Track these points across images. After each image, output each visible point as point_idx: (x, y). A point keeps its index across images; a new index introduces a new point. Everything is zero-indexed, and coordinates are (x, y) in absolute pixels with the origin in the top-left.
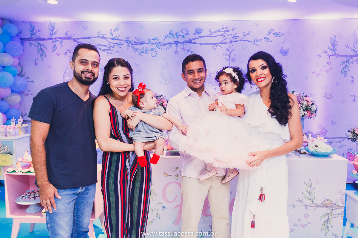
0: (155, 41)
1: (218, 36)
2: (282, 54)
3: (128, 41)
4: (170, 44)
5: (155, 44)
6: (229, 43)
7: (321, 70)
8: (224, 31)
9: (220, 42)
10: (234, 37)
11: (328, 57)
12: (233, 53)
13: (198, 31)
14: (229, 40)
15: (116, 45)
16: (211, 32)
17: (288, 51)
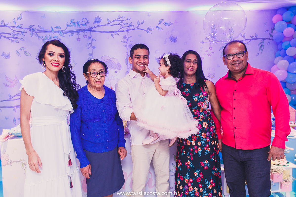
0: (57, 30)
1: (115, 25)
2: (172, 41)
3: (32, 29)
4: (72, 32)
5: (58, 32)
6: (126, 32)
7: (205, 54)
8: (120, 20)
9: (118, 30)
10: (130, 26)
11: (209, 43)
12: (129, 40)
13: (97, 20)
14: (126, 29)
15: (20, 33)
16: (109, 21)
17: (176, 38)
